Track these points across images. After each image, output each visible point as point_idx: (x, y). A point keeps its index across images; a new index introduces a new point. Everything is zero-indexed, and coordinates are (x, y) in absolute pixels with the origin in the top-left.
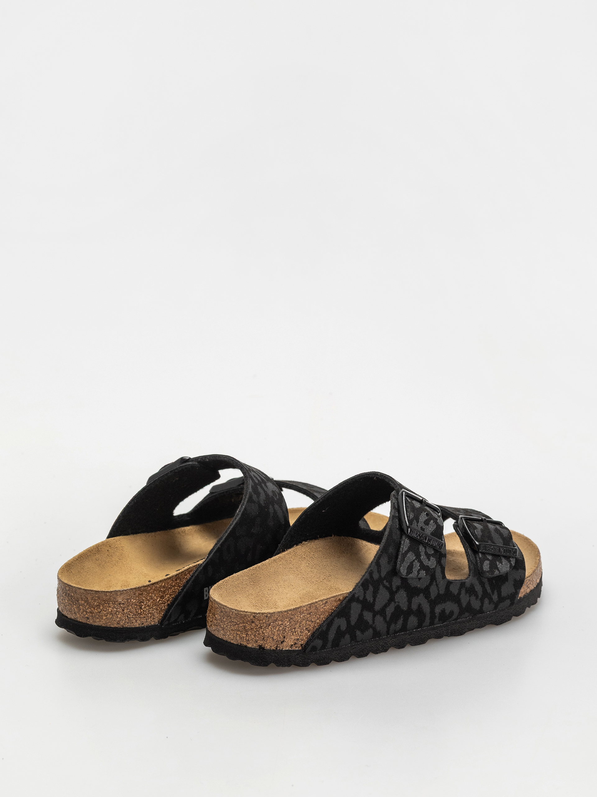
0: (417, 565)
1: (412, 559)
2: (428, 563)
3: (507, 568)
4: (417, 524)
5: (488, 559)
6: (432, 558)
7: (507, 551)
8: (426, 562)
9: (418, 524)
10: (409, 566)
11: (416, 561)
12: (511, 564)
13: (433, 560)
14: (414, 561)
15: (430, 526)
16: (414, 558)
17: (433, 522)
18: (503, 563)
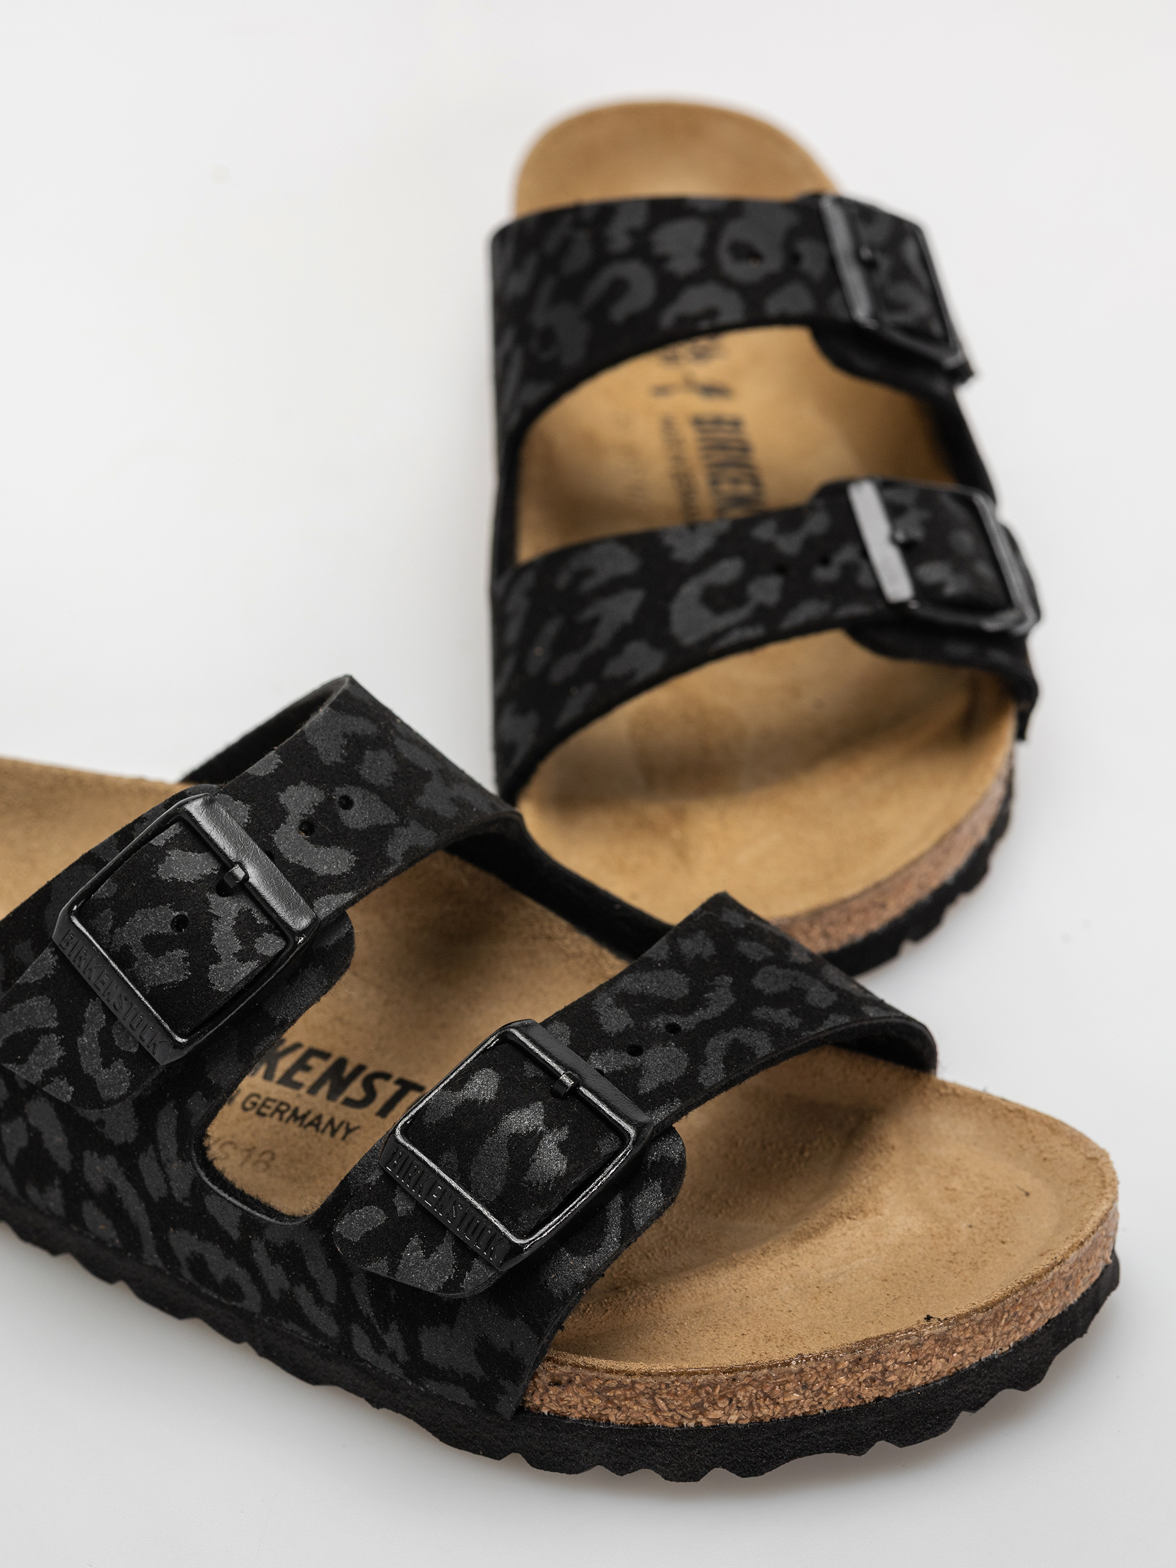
0: (52, 1052)
1: (42, 1024)
2: (97, 1072)
3: (432, 1279)
4: (114, 926)
5: (390, 1209)
6: (119, 1065)
7: (466, 1223)
8: (91, 1063)
9: (118, 930)
10: (16, 1036)
11: (55, 1038)
12: (460, 1277)
13: (120, 1072)
14: (46, 1031)
15: (162, 960)
16: (55, 1024)
17: (185, 960)
18: (435, 1256)
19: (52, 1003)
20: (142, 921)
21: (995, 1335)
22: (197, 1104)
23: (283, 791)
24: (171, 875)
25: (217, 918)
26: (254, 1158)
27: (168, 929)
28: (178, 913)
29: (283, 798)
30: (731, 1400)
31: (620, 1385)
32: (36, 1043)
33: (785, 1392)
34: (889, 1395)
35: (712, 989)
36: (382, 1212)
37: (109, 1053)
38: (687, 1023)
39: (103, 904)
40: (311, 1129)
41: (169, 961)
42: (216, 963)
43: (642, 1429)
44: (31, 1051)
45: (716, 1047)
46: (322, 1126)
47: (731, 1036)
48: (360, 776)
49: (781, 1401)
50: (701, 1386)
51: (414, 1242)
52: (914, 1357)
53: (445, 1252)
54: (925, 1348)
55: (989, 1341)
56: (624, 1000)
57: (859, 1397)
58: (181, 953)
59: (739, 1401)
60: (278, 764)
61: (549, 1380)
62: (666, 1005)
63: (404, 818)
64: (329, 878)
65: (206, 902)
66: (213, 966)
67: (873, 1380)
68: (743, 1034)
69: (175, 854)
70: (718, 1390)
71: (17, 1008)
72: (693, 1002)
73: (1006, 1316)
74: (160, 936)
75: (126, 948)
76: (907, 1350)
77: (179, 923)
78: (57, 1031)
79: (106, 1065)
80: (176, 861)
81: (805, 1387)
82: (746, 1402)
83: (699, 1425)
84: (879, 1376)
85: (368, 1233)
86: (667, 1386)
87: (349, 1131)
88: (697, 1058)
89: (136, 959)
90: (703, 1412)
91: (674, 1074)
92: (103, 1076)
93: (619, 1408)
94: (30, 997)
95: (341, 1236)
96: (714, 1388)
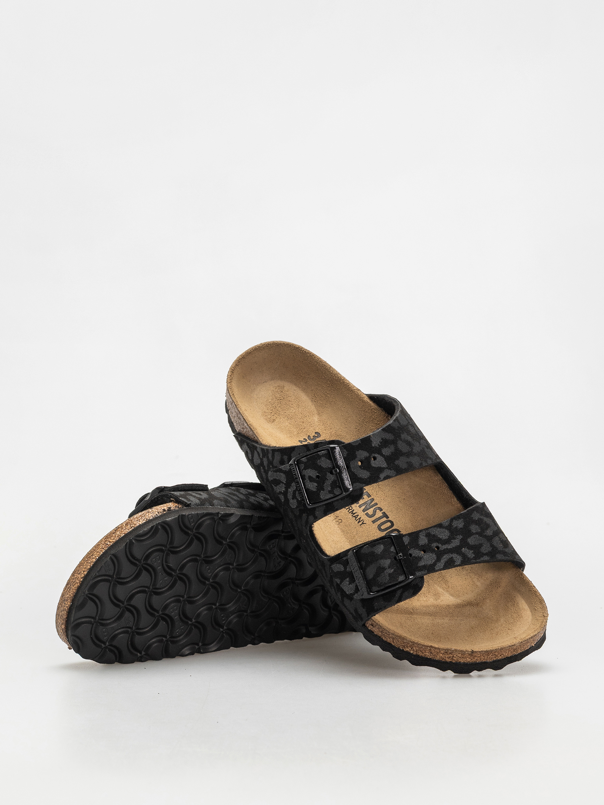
0: (282, 488)
1: (282, 480)
2: (290, 499)
3: (349, 591)
4: (303, 469)
5: (345, 568)
8: (290, 496)
9: (304, 471)
12: (354, 594)
13: (295, 502)
14: (283, 483)
16: (285, 482)
17: (316, 486)
18: (351, 586)
19: (286, 477)
20: (310, 472)
21: (487, 657)
22: (311, 518)
23: (358, 451)
24: (320, 464)
25: (328, 480)
26: (337, 520)
27: (314, 477)
28: (318, 474)
29: (357, 453)
30: (412, 648)
31: (386, 633)
32: (280, 484)
33: (425, 652)
34: (454, 662)
35: (455, 539)
36: (343, 568)
37: (294, 497)
38: (443, 547)
39: (303, 462)
40: (354, 518)
41: (312, 484)
42: (323, 491)
43: (390, 644)
44: (278, 485)
45: (445, 558)
46: (357, 519)
47: (451, 555)
48: (382, 452)
49: (424, 653)
50: (405, 642)
51: (348, 579)
52: (462, 656)
53: (352, 586)
54: (465, 655)
55: (485, 658)
56: (428, 535)
57: (445, 660)
58: (316, 484)
59: (413, 649)
60: (359, 443)
61: (371, 624)
62: (439, 540)
63: (389, 467)
64: (361, 478)
65: (326, 474)
66: (322, 491)
67: (450, 658)
68: (454, 556)
69: (323, 459)
70: (409, 645)
71: (278, 473)
72: (448, 541)
73: (492, 654)
74: (312, 478)
75: (304, 475)
76: (461, 654)
77: (318, 477)
78: (285, 484)
79: (293, 499)
80: (323, 461)
81: (431, 653)
82: (415, 650)
83: (403, 650)
84: (451, 657)
85: (339, 571)
86: (397, 639)
87: (363, 523)
88: (438, 560)
89: (306, 480)
90: (405, 648)
91: (430, 562)
92: (291, 501)
93: (385, 638)
94: (282, 473)
95: (332, 569)
96: (408, 644)
